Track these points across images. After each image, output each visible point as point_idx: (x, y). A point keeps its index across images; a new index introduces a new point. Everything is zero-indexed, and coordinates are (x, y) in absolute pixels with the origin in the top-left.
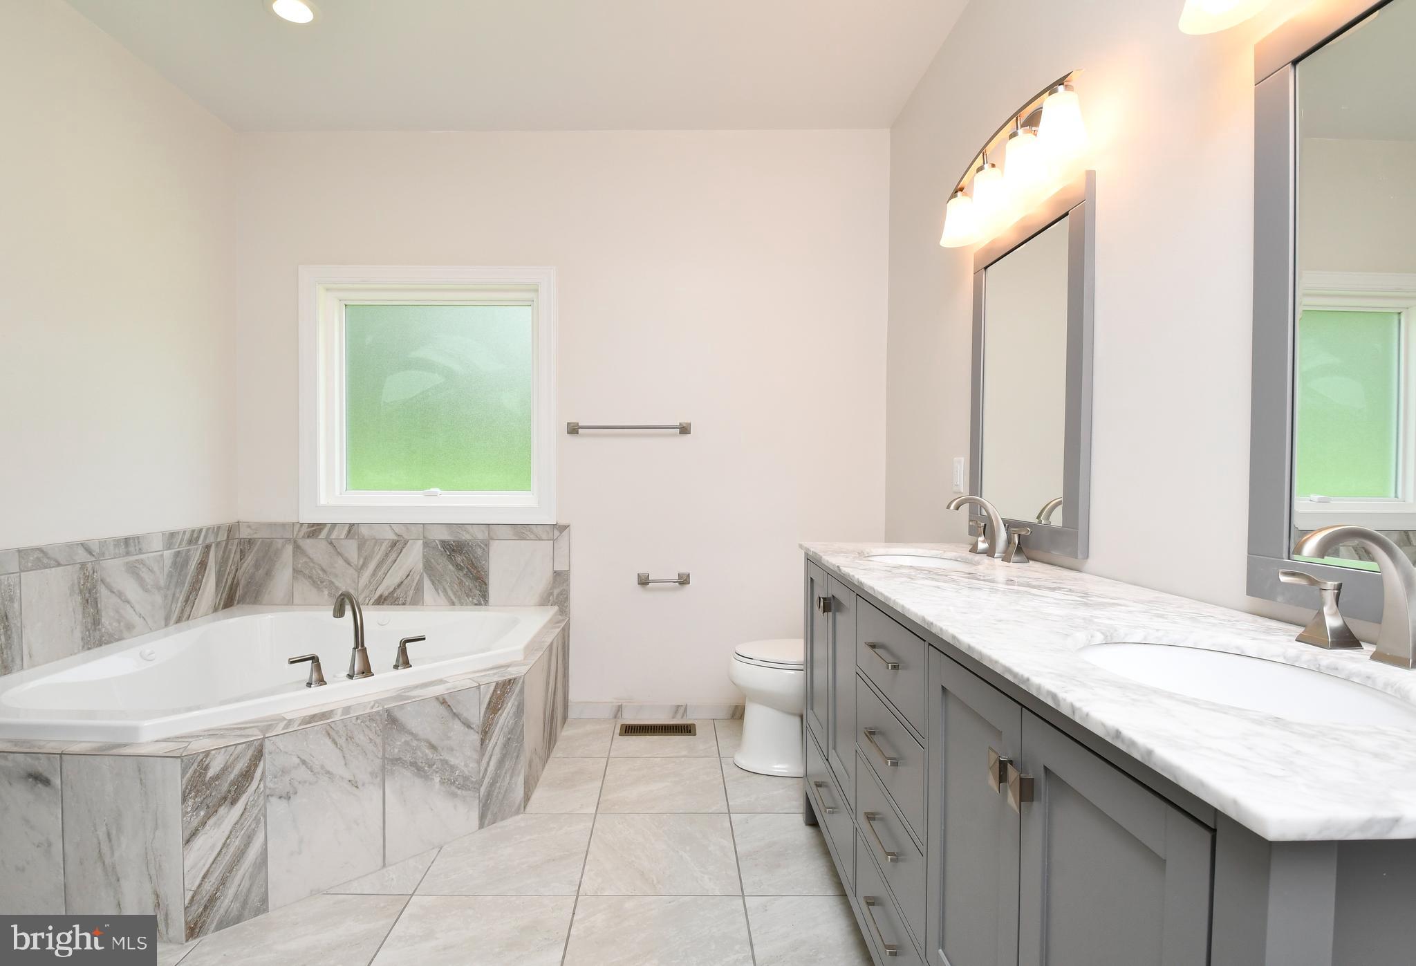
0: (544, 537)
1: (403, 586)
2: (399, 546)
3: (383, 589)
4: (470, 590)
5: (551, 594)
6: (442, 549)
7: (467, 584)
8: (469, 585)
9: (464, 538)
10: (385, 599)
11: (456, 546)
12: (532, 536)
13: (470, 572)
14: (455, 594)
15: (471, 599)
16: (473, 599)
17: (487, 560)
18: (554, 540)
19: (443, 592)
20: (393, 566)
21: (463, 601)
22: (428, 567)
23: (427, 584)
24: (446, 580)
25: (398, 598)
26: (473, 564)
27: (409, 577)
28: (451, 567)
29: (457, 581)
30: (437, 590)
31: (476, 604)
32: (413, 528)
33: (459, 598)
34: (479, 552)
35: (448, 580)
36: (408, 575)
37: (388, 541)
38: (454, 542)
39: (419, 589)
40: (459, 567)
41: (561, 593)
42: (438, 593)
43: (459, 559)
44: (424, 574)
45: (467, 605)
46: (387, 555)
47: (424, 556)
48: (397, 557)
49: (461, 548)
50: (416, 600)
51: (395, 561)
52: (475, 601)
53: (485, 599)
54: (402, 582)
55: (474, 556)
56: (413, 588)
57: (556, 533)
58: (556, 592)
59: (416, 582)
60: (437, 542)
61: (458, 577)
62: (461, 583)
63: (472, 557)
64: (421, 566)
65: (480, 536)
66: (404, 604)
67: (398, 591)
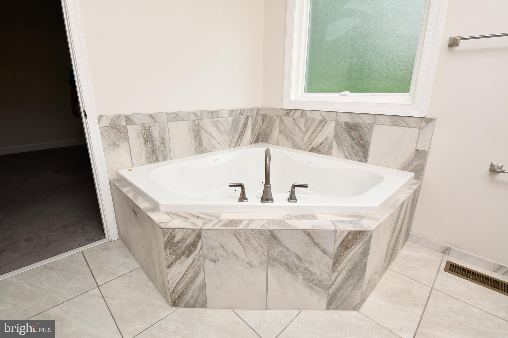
0: (413, 125)
1: (323, 144)
2: (323, 123)
3: (313, 145)
4: (358, 152)
5: (411, 164)
6: (345, 127)
7: (356, 148)
8: (357, 150)
9: (358, 122)
10: (314, 150)
11: (353, 126)
12: (404, 124)
13: (359, 142)
14: (349, 153)
15: (357, 157)
16: (358, 157)
17: (370, 137)
18: (420, 128)
19: (342, 151)
20: (320, 134)
21: (352, 158)
22: (336, 136)
23: (335, 146)
24: (345, 145)
25: (320, 150)
26: (361, 137)
27: (326, 140)
28: (348, 137)
29: (351, 146)
30: (339, 149)
31: (360, 161)
32: (331, 114)
33: (351, 156)
34: (366, 131)
35: (346, 145)
36: (326, 139)
37: (318, 120)
38: (352, 123)
39: (330, 147)
40: (353, 138)
41: (419, 165)
42: (340, 151)
43: (353, 134)
44: (334, 140)
45: (355, 160)
46: (317, 127)
47: (335, 130)
48: (322, 129)
49: (356, 127)
50: (328, 153)
51: (321, 131)
52: (359, 159)
53: (366, 159)
54: (323, 142)
55: (363, 133)
56: (328, 146)
57: (424, 123)
58: (415, 164)
59: (329, 143)
60: (343, 123)
61: (351, 144)
62: (353, 147)
63: (361, 133)
64: (332, 135)
65: (368, 121)
66: (322, 154)
67: (321, 147)
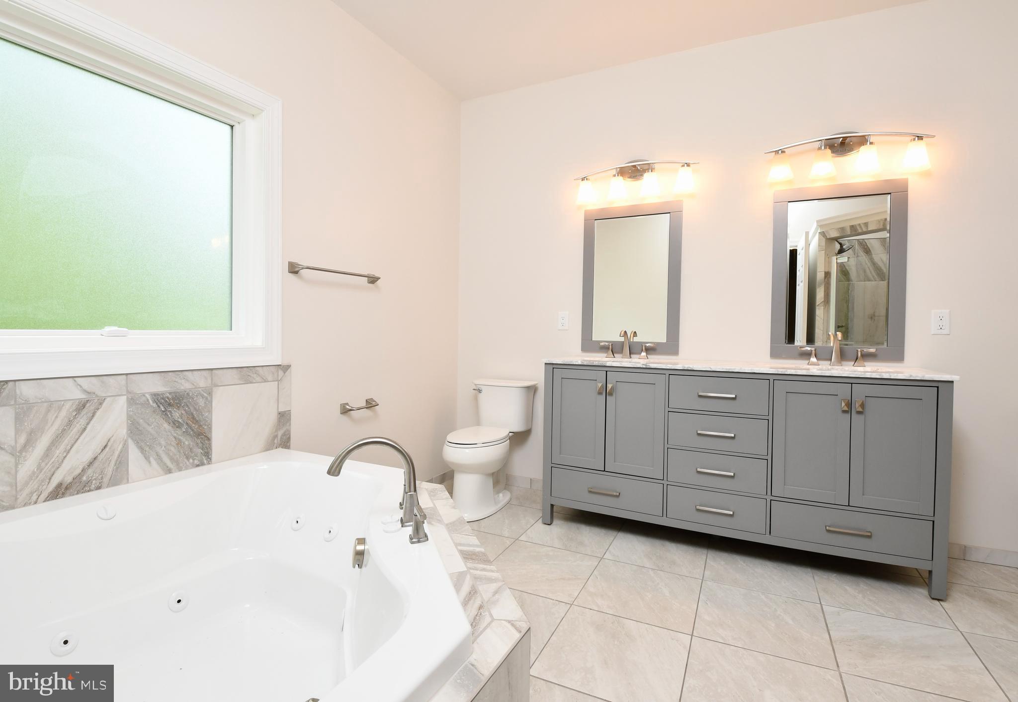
0: (270, 378)
1: (96, 464)
2: (90, 407)
3: (62, 475)
4: (191, 449)
5: (276, 436)
6: (155, 405)
7: (187, 443)
8: (189, 445)
9: (182, 388)
10: (67, 488)
11: (173, 399)
12: (258, 379)
13: (191, 428)
14: (172, 459)
15: (191, 461)
16: (194, 460)
17: (210, 412)
18: (278, 381)
19: (155, 460)
20: (81, 438)
21: (181, 465)
22: (135, 430)
23: (134, 453)
24: (160, 444)
25: (89, 482)
26: (193, 418)
27: (107, 449)
28: (166, 425)
29: (174, 443)
30: (147, 459)
31: (198, 466)
32: (111, 380)
33: (177, 463)
34: (201, 402)
35: (163, 443)
36: (105, 447)
37: (70, 403)
38: (170, 393)
39: (122, 463)
40: (176, 425)
41: (284, 435)
42: (150, 462)
43: (176, 414)
44: (130, 442)
45: (187, 468)
46: (70, 423)
47: (129, 417)
48: (88, 424)
49: (180, 400)
50: (119, 476)
51: (85, 429)
52: (196, 462)
53: (208, 456)
54: (95, 459)
55: (195, 409)
56: (113, 463)
57: (281, 373)
58: (280, 433)
59: (117, 453)
60: (147, 396)
61: (175, 438)
62: (179, 443)
63: (192, 409)
64: (123, 432)
65: (202, 384)
66: (98, 488)
67: (90, 472)
